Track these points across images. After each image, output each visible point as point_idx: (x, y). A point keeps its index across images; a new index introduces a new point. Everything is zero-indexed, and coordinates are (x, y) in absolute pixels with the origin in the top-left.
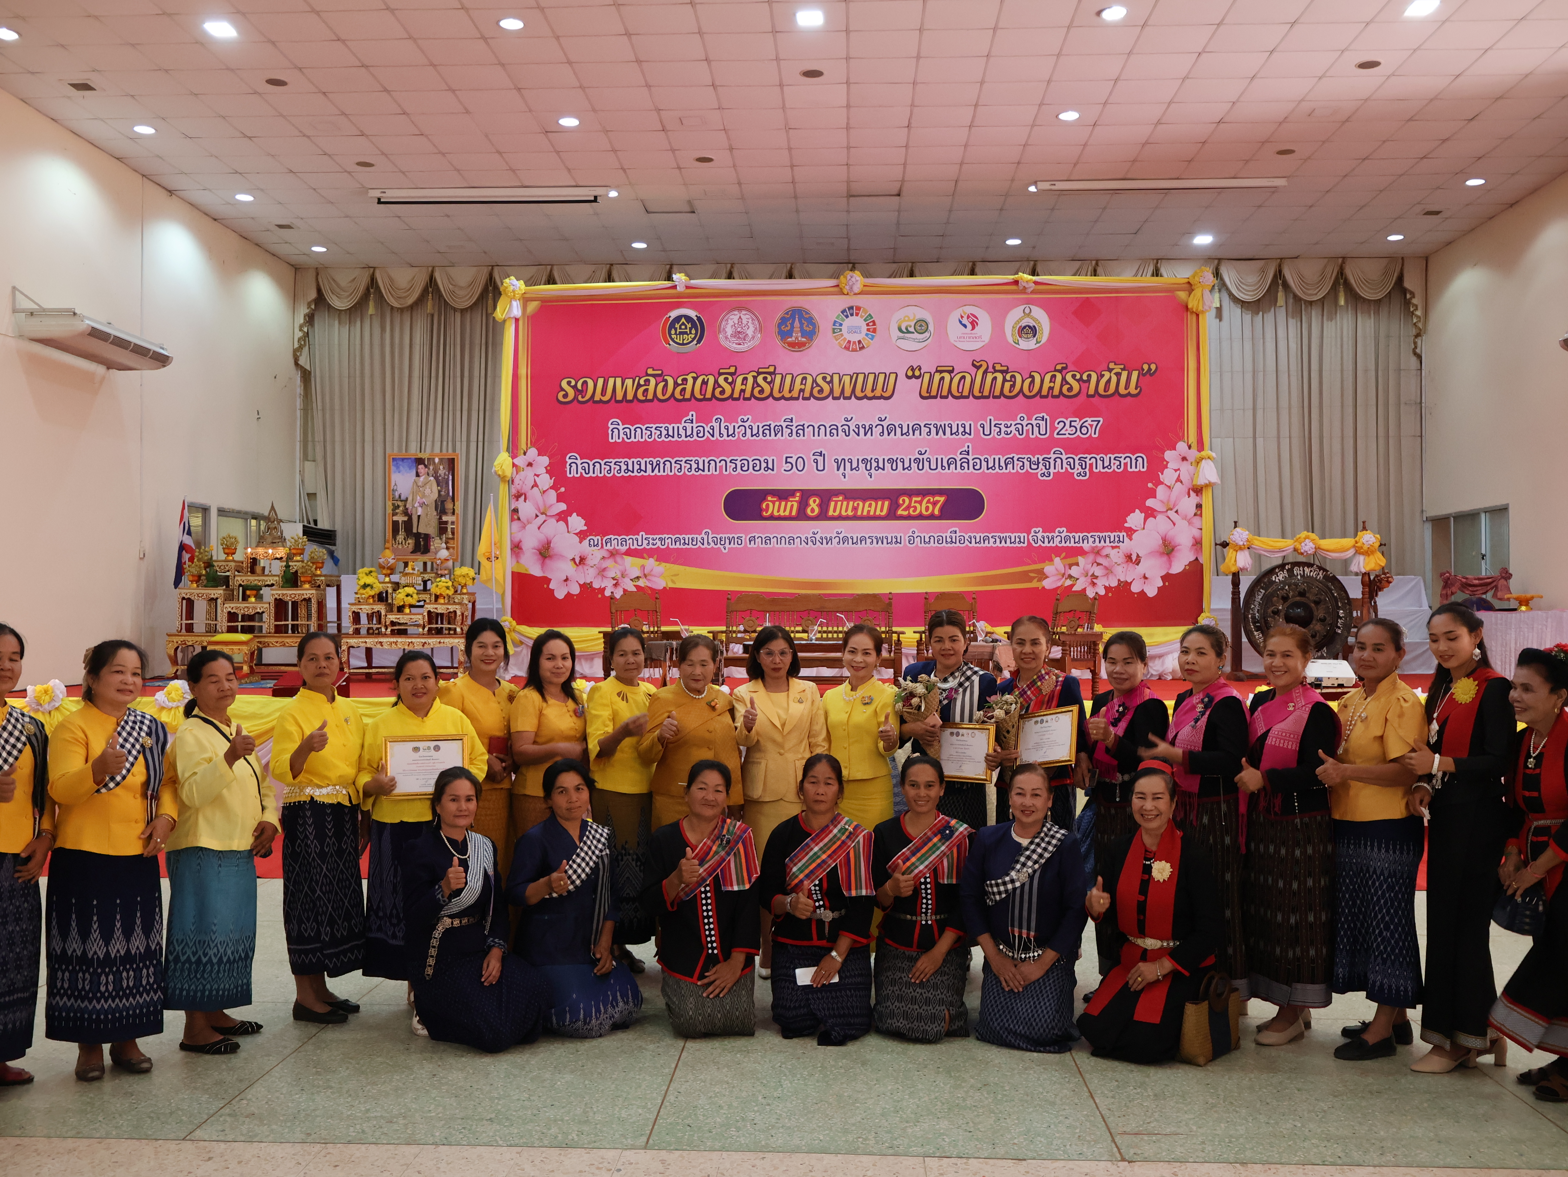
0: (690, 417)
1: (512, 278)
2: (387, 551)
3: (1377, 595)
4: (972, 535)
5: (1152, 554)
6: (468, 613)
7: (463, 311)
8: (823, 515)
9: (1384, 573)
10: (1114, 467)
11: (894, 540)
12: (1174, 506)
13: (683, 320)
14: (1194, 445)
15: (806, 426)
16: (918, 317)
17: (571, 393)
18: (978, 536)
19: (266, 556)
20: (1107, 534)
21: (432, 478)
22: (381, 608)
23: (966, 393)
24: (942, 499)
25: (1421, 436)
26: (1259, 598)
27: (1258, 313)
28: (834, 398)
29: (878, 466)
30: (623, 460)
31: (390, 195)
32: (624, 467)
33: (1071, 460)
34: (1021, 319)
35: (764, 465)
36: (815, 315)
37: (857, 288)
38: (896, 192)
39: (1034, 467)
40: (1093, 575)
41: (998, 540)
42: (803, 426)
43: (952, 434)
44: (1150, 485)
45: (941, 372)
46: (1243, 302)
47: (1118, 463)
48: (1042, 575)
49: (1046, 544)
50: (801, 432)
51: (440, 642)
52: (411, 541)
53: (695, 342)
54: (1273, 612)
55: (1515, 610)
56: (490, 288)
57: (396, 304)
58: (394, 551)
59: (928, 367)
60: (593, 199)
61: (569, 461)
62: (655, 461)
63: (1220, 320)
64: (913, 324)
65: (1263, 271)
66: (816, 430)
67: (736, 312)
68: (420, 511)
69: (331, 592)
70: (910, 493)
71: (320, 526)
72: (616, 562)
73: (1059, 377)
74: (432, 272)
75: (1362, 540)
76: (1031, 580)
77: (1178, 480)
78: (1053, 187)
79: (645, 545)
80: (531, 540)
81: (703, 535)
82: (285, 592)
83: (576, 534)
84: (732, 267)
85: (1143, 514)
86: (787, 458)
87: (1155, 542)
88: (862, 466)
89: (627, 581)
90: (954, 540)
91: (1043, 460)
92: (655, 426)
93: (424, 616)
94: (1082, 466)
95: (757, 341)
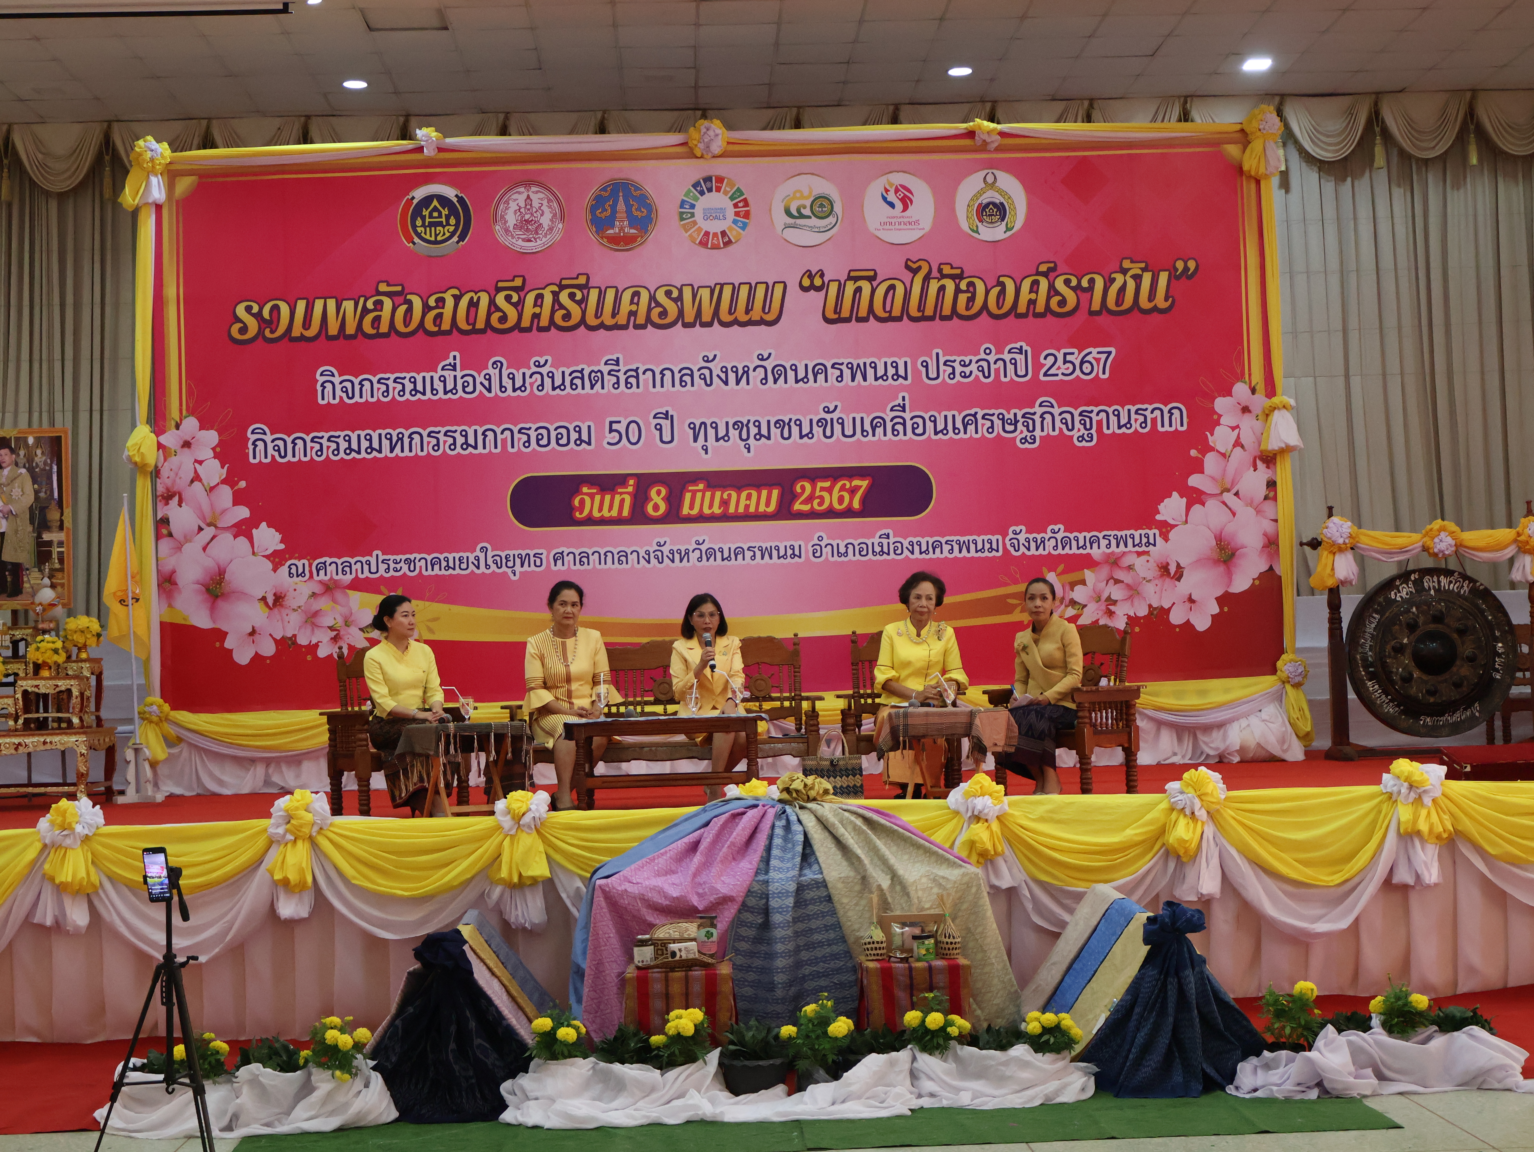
0: (451, 360)
1: (149, 138)
5: (1200, 562)
6: (91, 693)
7: (62, 197)
8: (673, 516)
10: (1136, 426)
11: (789, 552)
12: (1233, 484)
13: (435, 203)
14: (1261, 388)
15: (640, 371)
16: (817, 191)
17: (253, 325)
18: (924, 542)
20: (1128, 532)
21: (24, 471)
23: (896, 312)
24: (864, 484)
26: (1371, 627)
27: (1344, 180)
28: (686, 325)
29: (759, 433)
30: (342, 434)
32: (344, 445)
33: (1068, 417)
34: (981, 193)
35: (574, 436)
36: (650, 189)
37: (717, 147)
39: (1009, 428)
40: (1109, 599)
41: (956, 548)
42: (636, 370)
43: (876, 379)
44: (1193, 453)
45: (856, 279)
46: (1320, 161)
47: (1142, 419)
49: (1033, 551)
50: (633, 380)
51: (45, 743)
53: (455, 239)
54: (1394, 649)
56: (107, 158)
59: (835, 271)
60: (281, 7)
61: (253, 437)
62: (394, 434)
63: (1287, 191)
64: (808, 203)
65: (1351, 113)
66: (658, 377)
67: (522, 189)
68: (4, 526)
70: (813, 475)
72: (334, 601)
73: (1044, 284)
74: (9, 132)
75: (1527, 531)
76: (1010, 610)
79: (382, 571)
80: (191, 569)
81: (478, 553)
83: (267, 557)
84: (506, 118)
85: (1185, 500)
86: (611, 423)
87: (1205, 543)
88: (734, 433)
89: (354, 631)
90: (885, 550)
91: (1023, 417)
92: (393, 377)
93: (16, 700)
94: (1085, 425)
95: (557, 235)
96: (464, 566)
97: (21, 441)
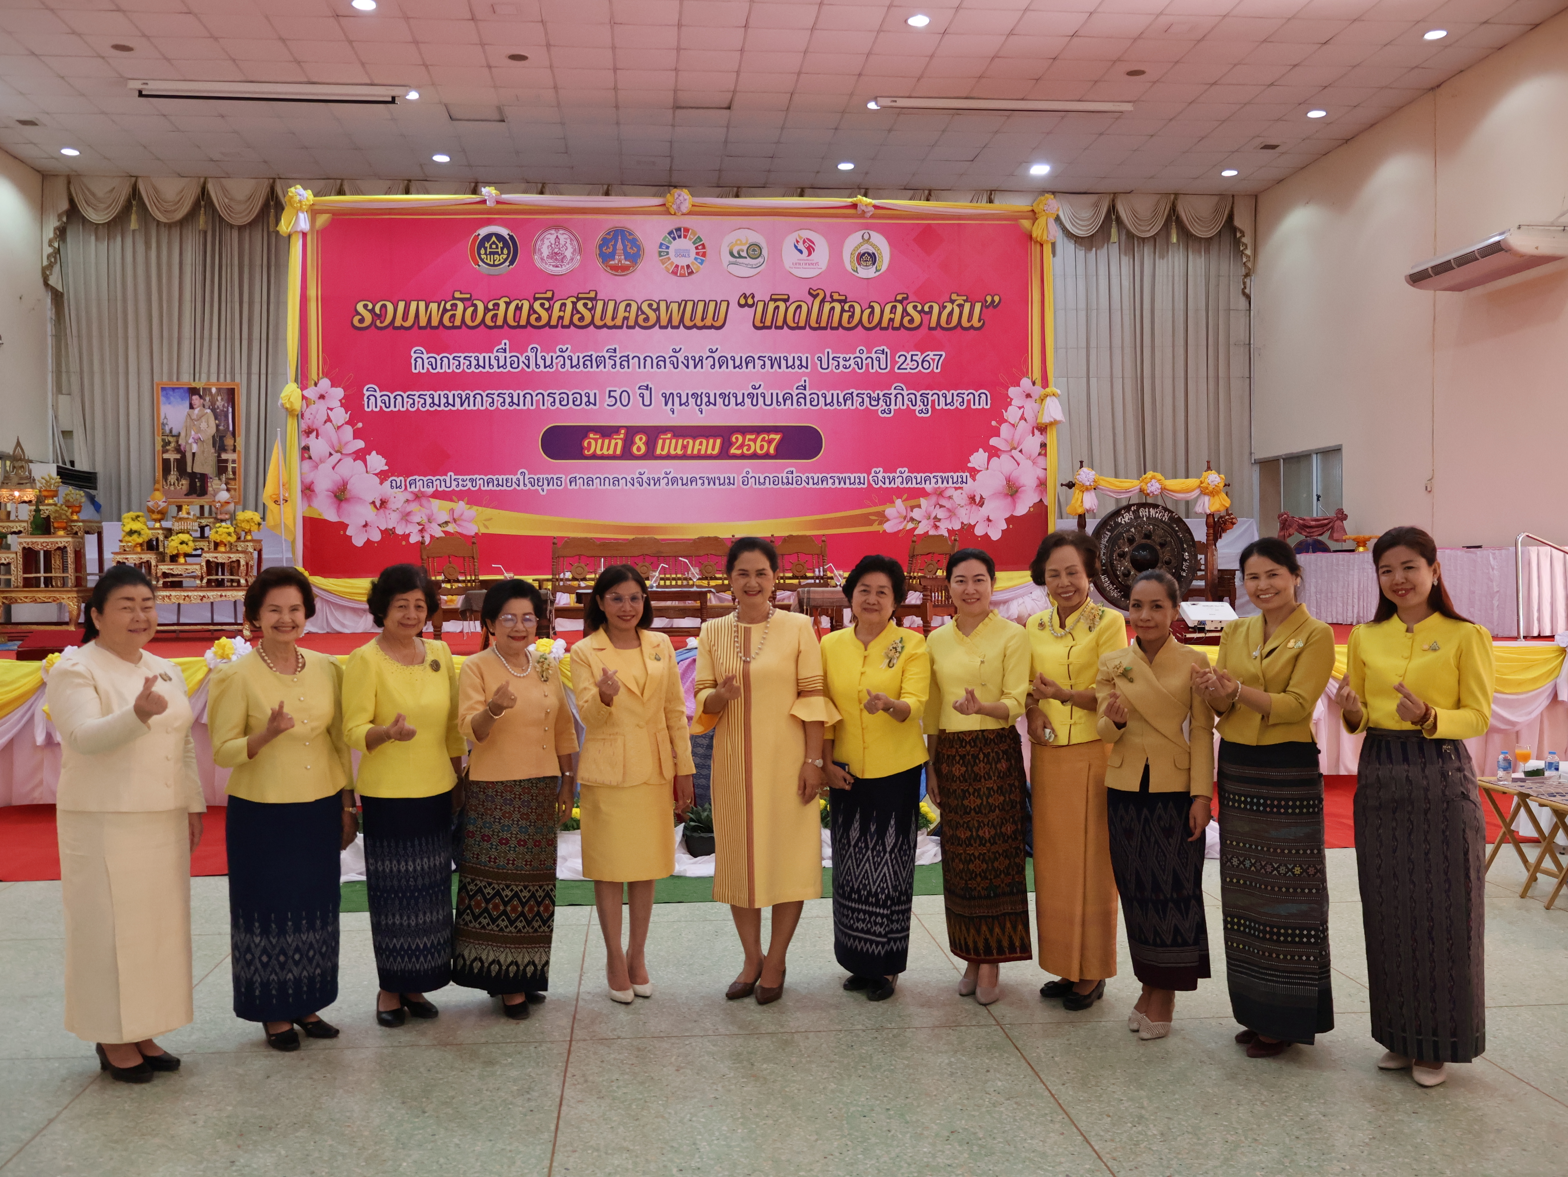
0: (503, 346)
1: (299, 186)
2: (157, 493)
3: (1221, 537)
4: (810, 475)
5: (996, 495)
6: (254, 563)
7: (241, 228)
8: (651, 454)
9: (1229, 515)
10: (957, 404)
11: (727, 481)
12: (1018, 444)
13: (494, 239)
14: (1039, 382)
15: (630, 358)
16: (751, 240)
17: (368, 317)
18: (816, 477)
19: (12, 499)
20: (949, 474)
21: (209, 411)
22: (151, 557)
23: (802, 324)
24: (777, 437)
25: (1250, 378)
26: (1104, 541)
27: (1091, 250)
28: (661, 327)
29: (709, 401)
30: (428, 393)
31: (153, 87)
32: (429, 401)
33: (913, 397)
34: (860, 245)
35: (585, 399)
36: (639, 235)
37: (686, 207)
38: (725, 106)
39: (874, 403)
40: (935, 517)
41: (837, 481)
42: (628, 357)
43: (787, 368)
44: (994, 423)
45: (776, 300)
46: (1077, 237)
47: (961, 400)
48: (883, 518)
49: (887, 485)
50: (625, 363)
51: (221, 596)
52: (185, 482)
53: (507, 263)
55: (1353, 551)
56: (272, 203)
57: (162, 219)
58: (166, 493)
59: (762, 294)
60: (390, 99)
61: (367, 394)
62: (464, 394)
64: (745, 248)
65: (1096, 205)
66: (642, 361)
67: (553, 231)
68: (195, 448)
69: (91, 542)
70: (744, 430)
71: (78, 467)
72: (421, 505)
73: (900, 308)
74: (205, 183)
75: (1207, 481)
76: (871, 523)
77: (1023, 418)
78: (893, 104)
79: (454, 487)
80: (324, 481)
81: (519, 476)
82: (34, 540)
83: (376, 474)
84: (543, 184)
85: (987, 454)
86: (610, 391)
87: (999, 483)
88: (692, 401)
89: (434, 526)
90: (790, 481)
91: (884, 396)
92: (463, 355)
93: (201, 566)
94: (923, 402)
95: (576, 263)
96: (509, 484)
97: (207, 390)
